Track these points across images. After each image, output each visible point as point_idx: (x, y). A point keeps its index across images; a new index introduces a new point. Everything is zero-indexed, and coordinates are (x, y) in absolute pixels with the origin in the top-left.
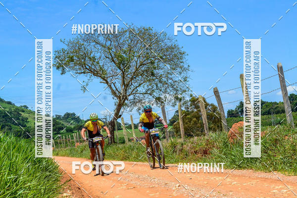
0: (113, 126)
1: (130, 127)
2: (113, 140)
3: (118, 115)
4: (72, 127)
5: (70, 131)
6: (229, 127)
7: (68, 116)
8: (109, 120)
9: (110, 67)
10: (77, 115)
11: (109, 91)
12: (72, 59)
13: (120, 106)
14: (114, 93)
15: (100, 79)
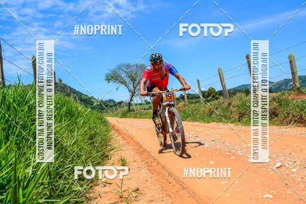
0: (130, 104)
1: (136, 105)
2: (129, 110)
3: (131, 100)
4: (112, 105)
5: (111, 106)
6: (178, 104)
7: (110, 100)
8: (128, 102)
9: (128, 80)
10: (114, 100)
11: (127, 90)
12: (113, 77)
13: (132, 96)
14: (130, 91)
15: (124, 85)
